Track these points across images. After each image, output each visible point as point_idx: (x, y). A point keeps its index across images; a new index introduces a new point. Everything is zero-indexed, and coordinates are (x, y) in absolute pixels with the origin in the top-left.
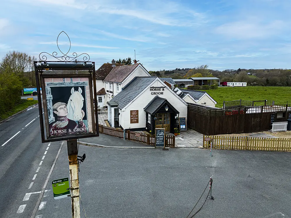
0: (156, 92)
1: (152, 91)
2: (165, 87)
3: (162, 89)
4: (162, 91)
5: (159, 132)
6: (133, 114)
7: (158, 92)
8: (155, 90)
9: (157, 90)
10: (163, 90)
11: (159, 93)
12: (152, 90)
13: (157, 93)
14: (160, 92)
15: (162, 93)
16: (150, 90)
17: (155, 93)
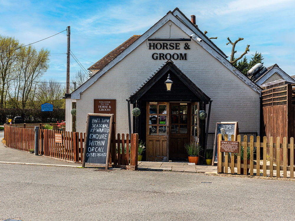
0: (165, 52)
1: (156, 51)
2: (190, 40)
3: (182, 45)
4: (182, 51)
5: (97, 123)
6: (102, 110)
7: (172, 52)
8: (164, 47)
9: (168, 47)
10: (187, 47)
11: (176, 57)
12: (155, 47)
13: (168, 57)
14: (178, 52)
15: (184, 57)
16: (150, 46)
17: (162, 56)
